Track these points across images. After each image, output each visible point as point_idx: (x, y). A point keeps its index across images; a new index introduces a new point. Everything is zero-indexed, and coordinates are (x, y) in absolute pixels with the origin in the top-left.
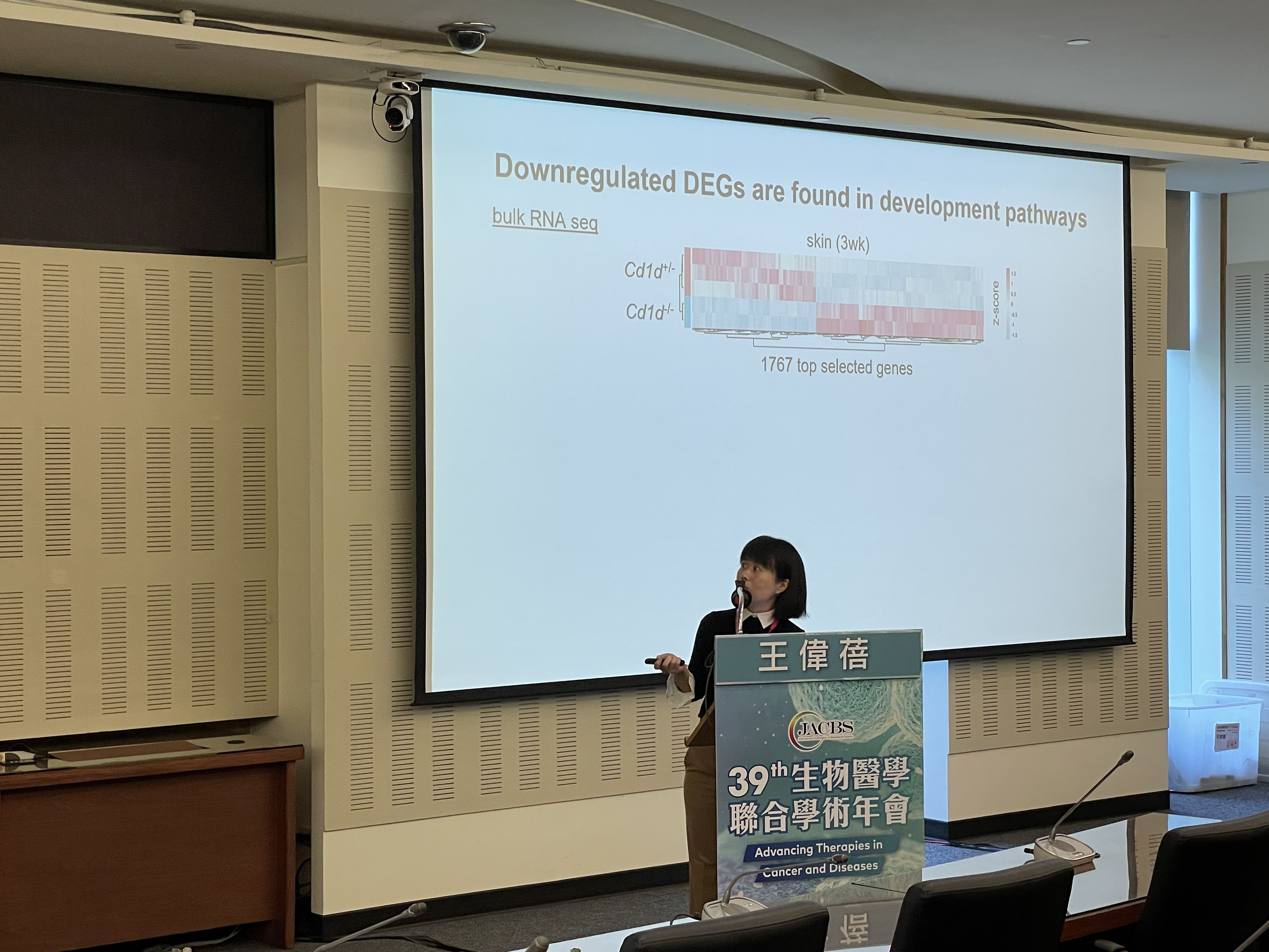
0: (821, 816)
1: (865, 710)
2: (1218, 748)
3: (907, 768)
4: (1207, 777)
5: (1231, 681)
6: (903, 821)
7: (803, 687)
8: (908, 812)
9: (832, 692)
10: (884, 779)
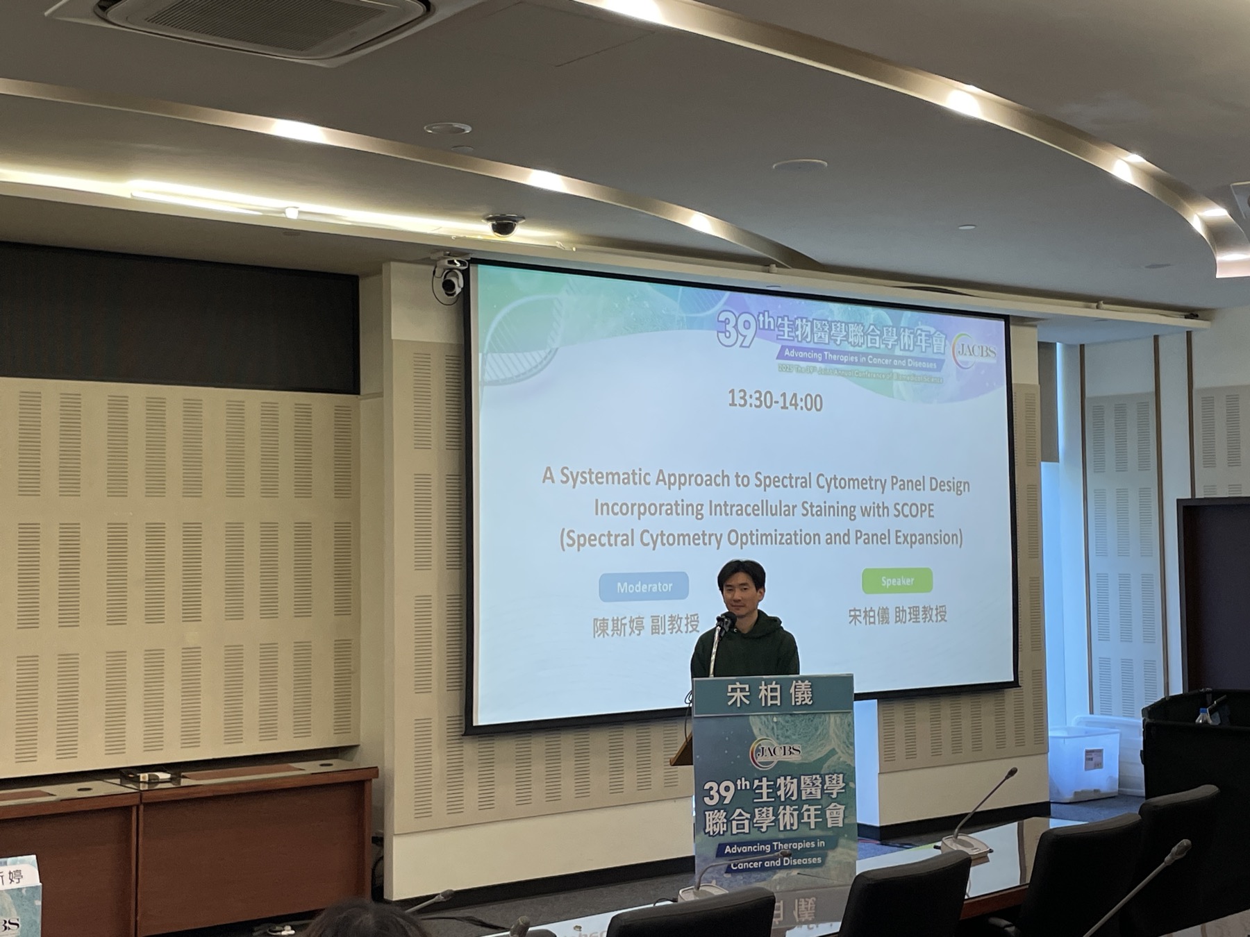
0: (776, 821)
1: (808, 738)
2: (1086, 769)
3: (843, 782)
4: (1080, 790)
5: (1096, 716)
6: (841, 825)
7: (761, 719)
8: (844, 817)
9: (784, 723)
10: (826, 792)
